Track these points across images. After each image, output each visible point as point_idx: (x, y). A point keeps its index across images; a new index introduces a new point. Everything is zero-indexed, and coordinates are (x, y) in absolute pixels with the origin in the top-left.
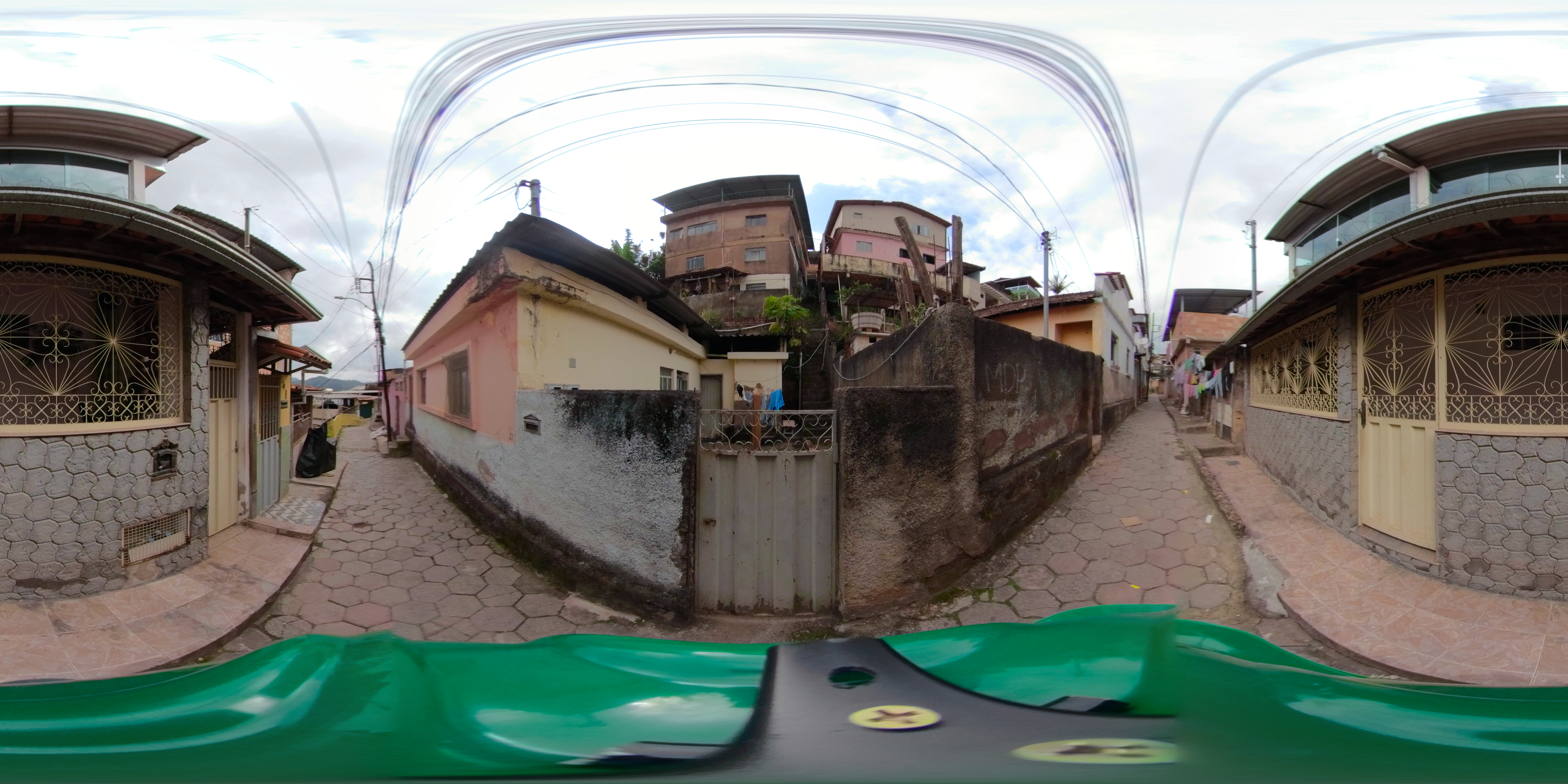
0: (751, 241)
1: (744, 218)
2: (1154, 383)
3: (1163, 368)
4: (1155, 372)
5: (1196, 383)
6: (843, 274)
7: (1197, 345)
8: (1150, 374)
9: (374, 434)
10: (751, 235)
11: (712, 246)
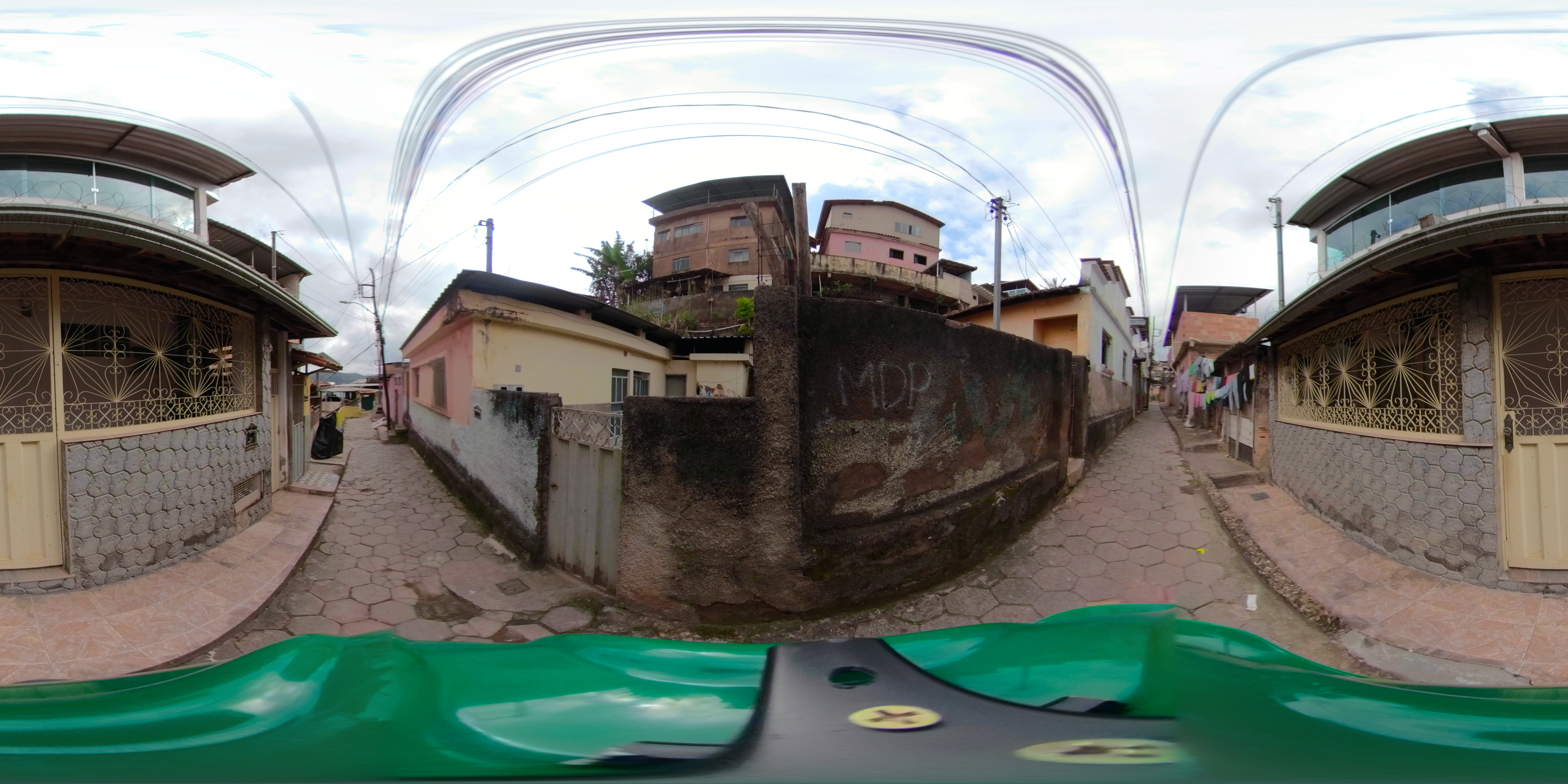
0: (735, 242)
1: (728, 219)
2: (1155, 391)
3: (1164, 374)
4: (1155, 379)
5: (1202, 391)
6: (824, 274)
7: (1202, 348)
8: (1150, 381)
9: (374, 425)
10: (735, 236)
11: (697, 247)
